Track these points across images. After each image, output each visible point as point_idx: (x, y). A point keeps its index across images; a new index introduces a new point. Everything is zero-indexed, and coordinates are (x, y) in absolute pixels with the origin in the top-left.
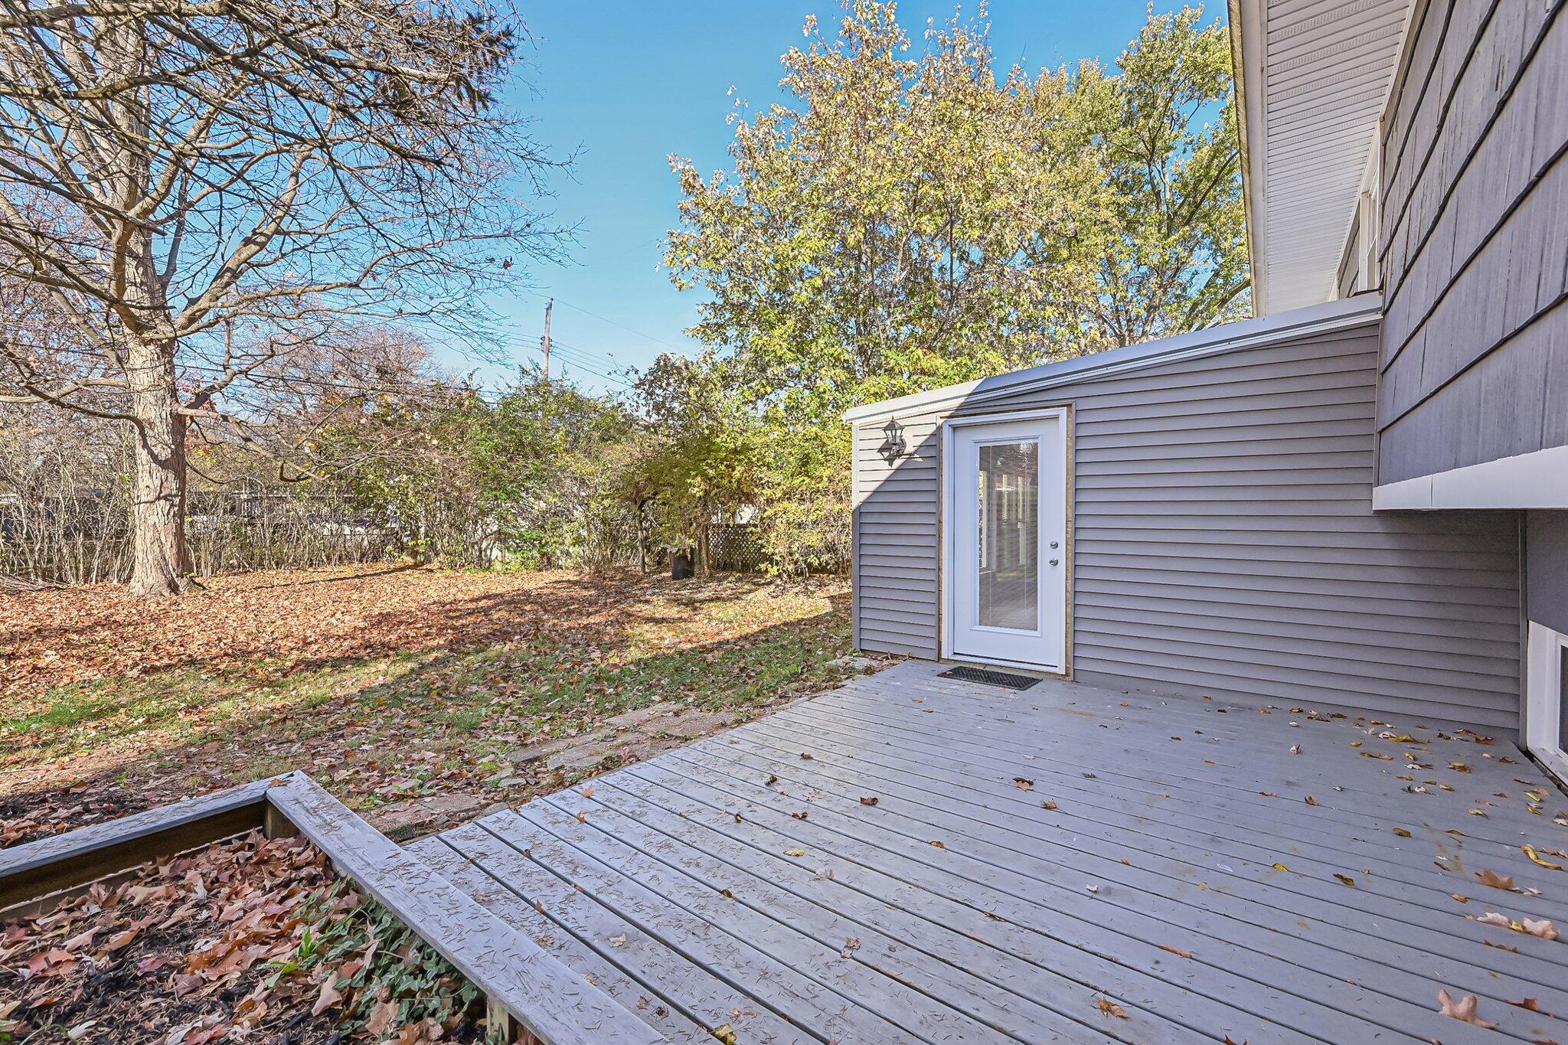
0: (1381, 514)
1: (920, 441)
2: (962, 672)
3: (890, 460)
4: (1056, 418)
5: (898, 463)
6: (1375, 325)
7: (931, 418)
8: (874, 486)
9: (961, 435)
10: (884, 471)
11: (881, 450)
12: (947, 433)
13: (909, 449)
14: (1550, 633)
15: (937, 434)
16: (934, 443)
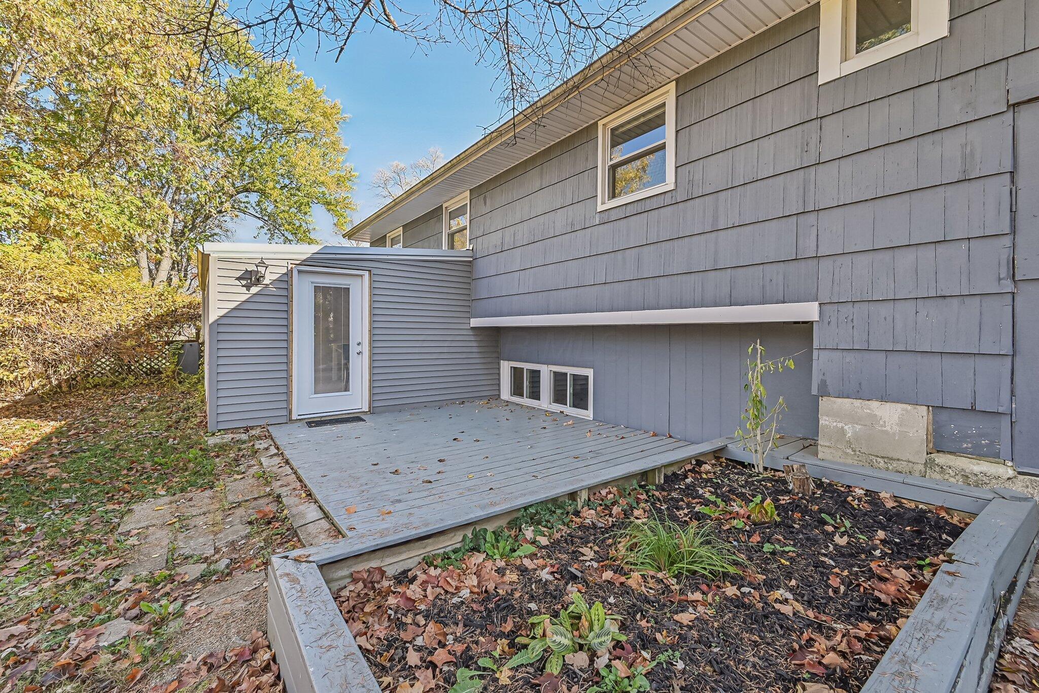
0: (473, 328)
1: (275, 277)
2: (315, 423)
3: (248, 287)
4: (361, 276)
5: (254, 290)
6: (470, 262)
7: (284, 263)
8: (233, 305)
9: (304, 277)
10: (242, 295)
11: (238, 279)
12: (295, 273)
13: (267, 281)
14: (506, 363)
15: (289, 274)
16: (286, 280)
